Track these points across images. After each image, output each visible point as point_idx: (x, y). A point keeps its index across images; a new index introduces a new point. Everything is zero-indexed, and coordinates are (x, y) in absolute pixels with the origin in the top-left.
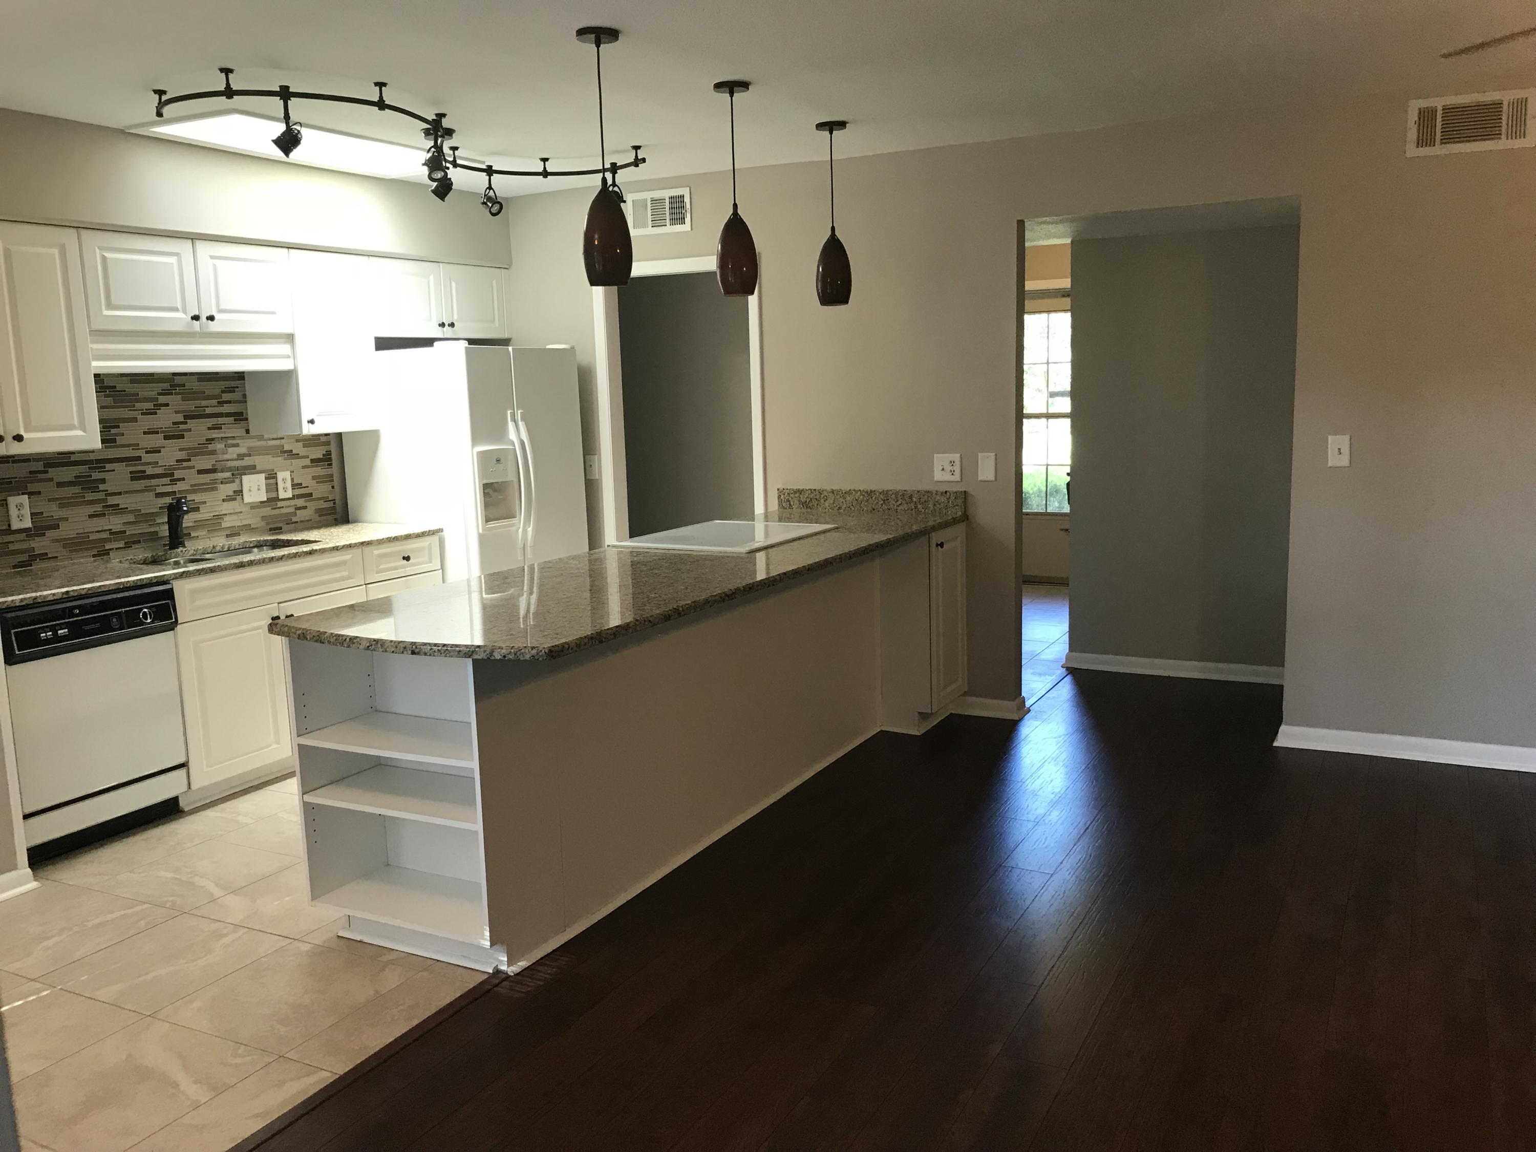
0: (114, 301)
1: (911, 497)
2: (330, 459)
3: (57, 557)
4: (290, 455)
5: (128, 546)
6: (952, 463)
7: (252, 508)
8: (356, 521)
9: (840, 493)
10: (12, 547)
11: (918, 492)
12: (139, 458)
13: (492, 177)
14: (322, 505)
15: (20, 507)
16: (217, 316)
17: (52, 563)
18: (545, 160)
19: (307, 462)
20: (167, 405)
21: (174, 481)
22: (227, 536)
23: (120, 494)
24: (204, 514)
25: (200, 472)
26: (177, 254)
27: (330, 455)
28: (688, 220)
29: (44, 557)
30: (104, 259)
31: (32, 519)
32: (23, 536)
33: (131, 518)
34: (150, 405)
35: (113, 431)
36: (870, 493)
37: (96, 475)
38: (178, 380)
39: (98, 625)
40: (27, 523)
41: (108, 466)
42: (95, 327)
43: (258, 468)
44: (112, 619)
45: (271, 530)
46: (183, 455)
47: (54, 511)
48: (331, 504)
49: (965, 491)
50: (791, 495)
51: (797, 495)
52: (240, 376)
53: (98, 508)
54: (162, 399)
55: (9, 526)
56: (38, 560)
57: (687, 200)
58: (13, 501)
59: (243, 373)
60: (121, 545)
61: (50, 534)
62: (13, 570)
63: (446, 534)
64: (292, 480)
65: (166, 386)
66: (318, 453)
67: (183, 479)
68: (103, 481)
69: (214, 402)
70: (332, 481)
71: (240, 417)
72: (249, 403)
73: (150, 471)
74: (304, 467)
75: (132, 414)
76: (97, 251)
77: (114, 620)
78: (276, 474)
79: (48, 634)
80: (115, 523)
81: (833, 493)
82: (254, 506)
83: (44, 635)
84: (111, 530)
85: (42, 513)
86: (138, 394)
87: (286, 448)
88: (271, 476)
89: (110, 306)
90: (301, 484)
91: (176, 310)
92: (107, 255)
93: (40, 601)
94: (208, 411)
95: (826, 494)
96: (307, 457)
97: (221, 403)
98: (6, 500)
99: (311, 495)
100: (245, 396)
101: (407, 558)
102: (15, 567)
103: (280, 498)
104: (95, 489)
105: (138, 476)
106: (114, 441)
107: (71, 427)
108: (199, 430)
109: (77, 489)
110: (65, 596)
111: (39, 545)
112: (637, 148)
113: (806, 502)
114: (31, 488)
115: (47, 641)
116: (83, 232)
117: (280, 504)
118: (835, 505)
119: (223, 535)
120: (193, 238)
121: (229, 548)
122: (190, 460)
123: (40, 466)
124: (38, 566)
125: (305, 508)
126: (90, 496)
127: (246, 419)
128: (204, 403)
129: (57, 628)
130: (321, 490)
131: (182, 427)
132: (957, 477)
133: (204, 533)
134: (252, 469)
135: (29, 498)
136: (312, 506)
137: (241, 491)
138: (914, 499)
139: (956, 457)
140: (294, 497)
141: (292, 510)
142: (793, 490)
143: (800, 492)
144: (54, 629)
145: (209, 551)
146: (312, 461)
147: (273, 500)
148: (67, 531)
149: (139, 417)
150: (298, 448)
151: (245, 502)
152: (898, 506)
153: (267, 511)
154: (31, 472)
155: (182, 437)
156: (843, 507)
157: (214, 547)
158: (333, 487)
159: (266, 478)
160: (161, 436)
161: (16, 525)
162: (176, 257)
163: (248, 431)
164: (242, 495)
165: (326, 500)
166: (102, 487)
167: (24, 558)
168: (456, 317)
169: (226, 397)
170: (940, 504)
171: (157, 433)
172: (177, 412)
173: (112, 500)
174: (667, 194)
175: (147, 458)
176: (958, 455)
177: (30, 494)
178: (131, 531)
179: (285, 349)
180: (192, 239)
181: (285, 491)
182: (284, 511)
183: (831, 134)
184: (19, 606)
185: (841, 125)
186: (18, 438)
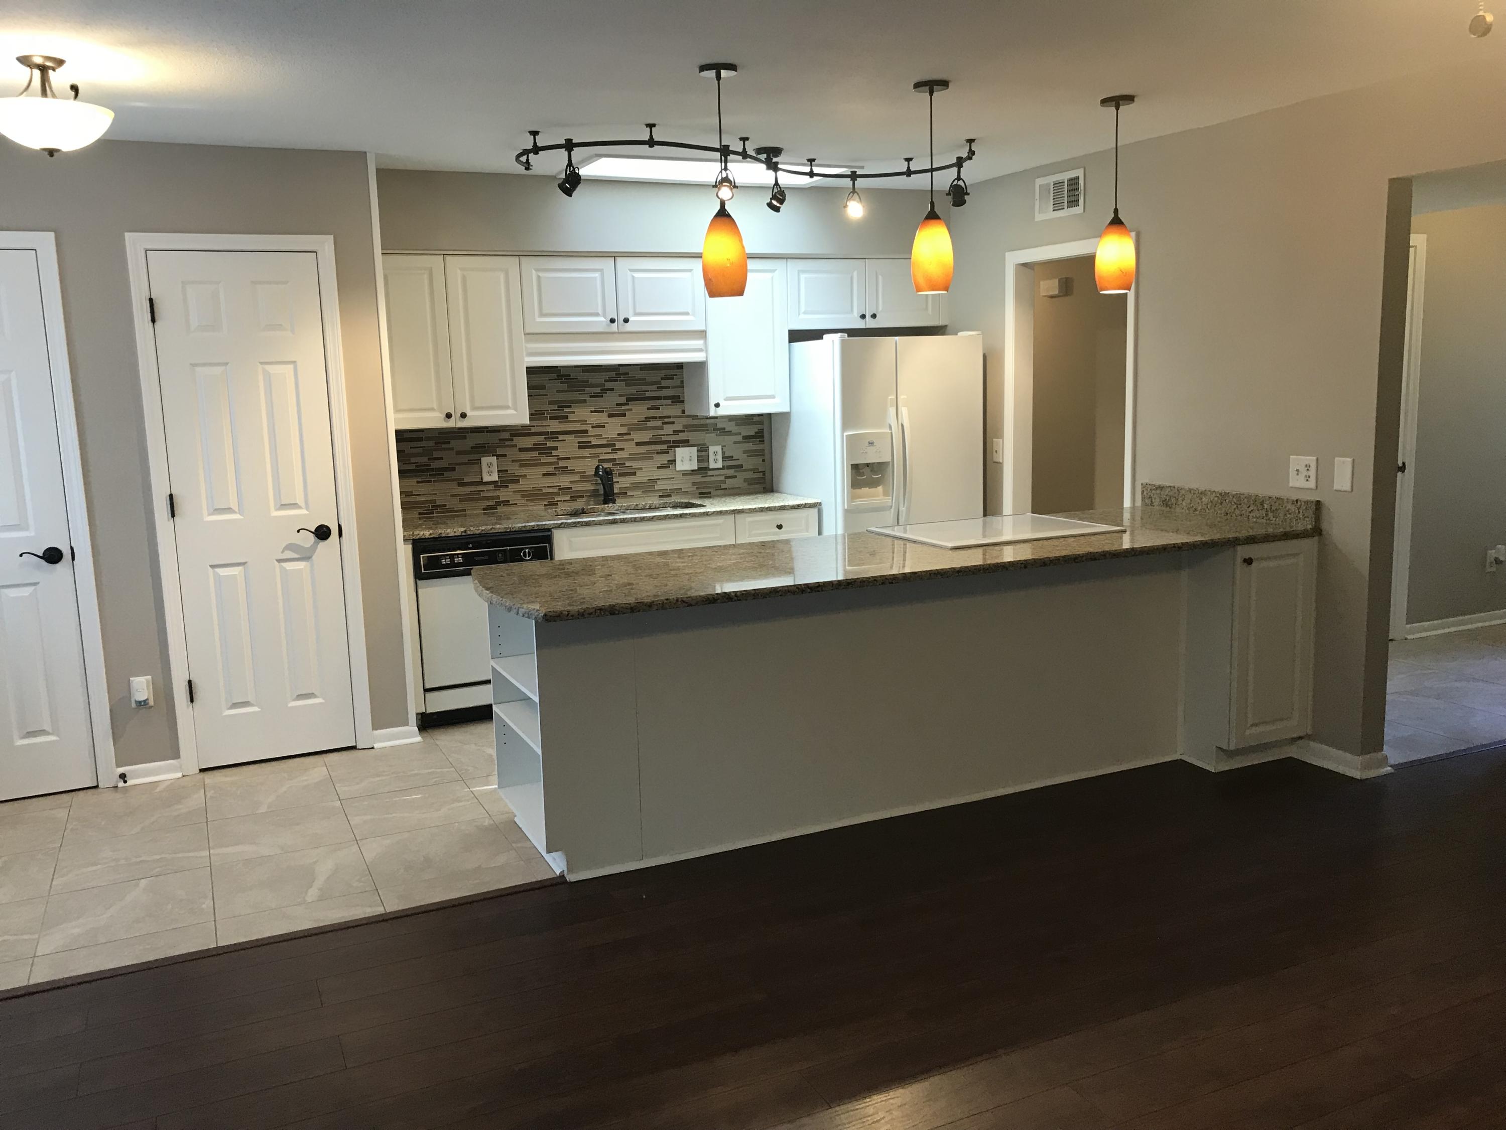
0: (545, 312)
1: (1262, 504)
2: (763, 437)
3: (516, 504)
4: (723, 431)
5: (574, 498)
6: (1308, 467)
7: (683, 475)
8: (777, 492)
9: (1197, 492)
10: (482, 495)
11: (1270, 498)
12: (586, 431)
13: (856, 182)
14: (750, 475)
15: (490, 465)
16: (633, 319)
17: (513, 509)
19: (739, 438)
20: (613, 390)
21: (615, 450)
22: (660, 496)
23: (569, 458)
24: (640, 477)
25: (638, 444)
26: (601, 270)
27: (763, 432)
28: (1081, 201)
29: (506, 503)
30: (539, 277)
31: (498, 474)
32: (491, 487)
33: (577, 478)
34: (598, 390)
35: (566, 410)
36: (1223, 496)
37: (550, 444)
38: (622, 370)
39: (487, 557)
40: (495, 477)
41: (561, 437)
42: (527, 331)
43: (691, 443)
44: (498, 554)
45: (700, 494)
46: (624, 430)
47: (515, 469)
48: (761, 475)
49: (1318, 502)
50: (1153, 491)
51: (1158, 491)
52: (679, 366)
53: (551, 469)
54: (609, 385)
55: (482, 478)
56: (502, 505)
57: (1081, 182)
58: (485, 460)
59: (682, 363)
60: (568, 498)
61: (512, 487)
62: (483, 512)
63: (824, 506)
64: (723, 453)
65: (613, 374)
66: (751, 431)
67: (623, 449)
68: (556, 448)
69: (654, 387)
70: (763, 455)
71: (678, 400)
72: (685, 389)
73: (595, 442)
74: (735, 443)
75: (582, 397)
76: (534, 271)
77: (500, 555)
78: (708, 447)
79: (447, 560)
80: (564, 481)
81: (1190, 492)
82: (685, 474)
83: (444, 560)
84: (560, 486)
85: (507, 471)
86: (588, 381)
87: (719, 426)
88: (703, 451)
89: (542, 315)
90: (732, 457)
91: (597, 315)
92: (541, 274)
93: (444, 535)
94: (648, 394)
95: (1183, 492)
96: (740, 434)
97: (661, 388)
98: (480, 460)
99: (741, 466)
100: (682, 382)
101: (780, 527)
102: (484, 509)
103: (710, 468)
104: (549, 455)
105: (583, 446)
106: (567, 417)
107: (507, 407)
108: (638, 411)
109: (535, 454)
110: (463, 534)
111: (503, 494)
112: (970, 141)
113: (1166, 500)
114: (499, 451)
115: (446, 566)
116: (522, 258)
117: (710, 473)
118: (1191, 505)
119: (657, 496)
120: (614, 256)
121: (650, 506)
122: (630, 434)
123: (506, 435)
124: (500, 509)
125: (735, 477)
126: (545, 459)
127: (683, 402)
128: (644, 388)
129: (455, 556)
130: (749, 463)
131: (623, 407)
132: (1312, 484)
133: (640, 493)
134: (686, 443)
135: (497, 459)
136: (742, 476)
137: (675, 460)
138: (1266, 506)
139: (1311, 460)
140: (724, 468)
141: (722, 478)
142: (1155, 486)
143: (1161, 488)
144: (452, 557)
145: (632, 508)
146: (745, 437)
147: (703, 470)
148: (523, 485)
149: (588, 399)
150: (732, 426)
151: (677, 469)
152: (1250, 512)
153: (698, 478)
154: (500, 440)
155: (624, 415)
156: (1199, 508)
157: (637, 505)
158: (763, 461)
159: (698, 451)
160: (606, 414)
161: (486, 478)
162: (600, 272)
163: (683, 412)
164: (675, 464)
165: (755, 471)
166: (554, 453)
167: (492, 503)
168: (880, 309)
169: (664, 383)
170: (1290, 514)
171: (603, 411)
172: (620, 396)
173: (562, 464)
174: (1065, 176)
175: (592, 432)
176: (1315, 458)
177: (498, 456)
178: (576, 487)
179: (699, 343)
180: (614, 257)
181: (716, 462)
182: (713, 479)
183: (1117, 109)
184: (428, 538)
185: (1130, 99)
186: (463, 416)
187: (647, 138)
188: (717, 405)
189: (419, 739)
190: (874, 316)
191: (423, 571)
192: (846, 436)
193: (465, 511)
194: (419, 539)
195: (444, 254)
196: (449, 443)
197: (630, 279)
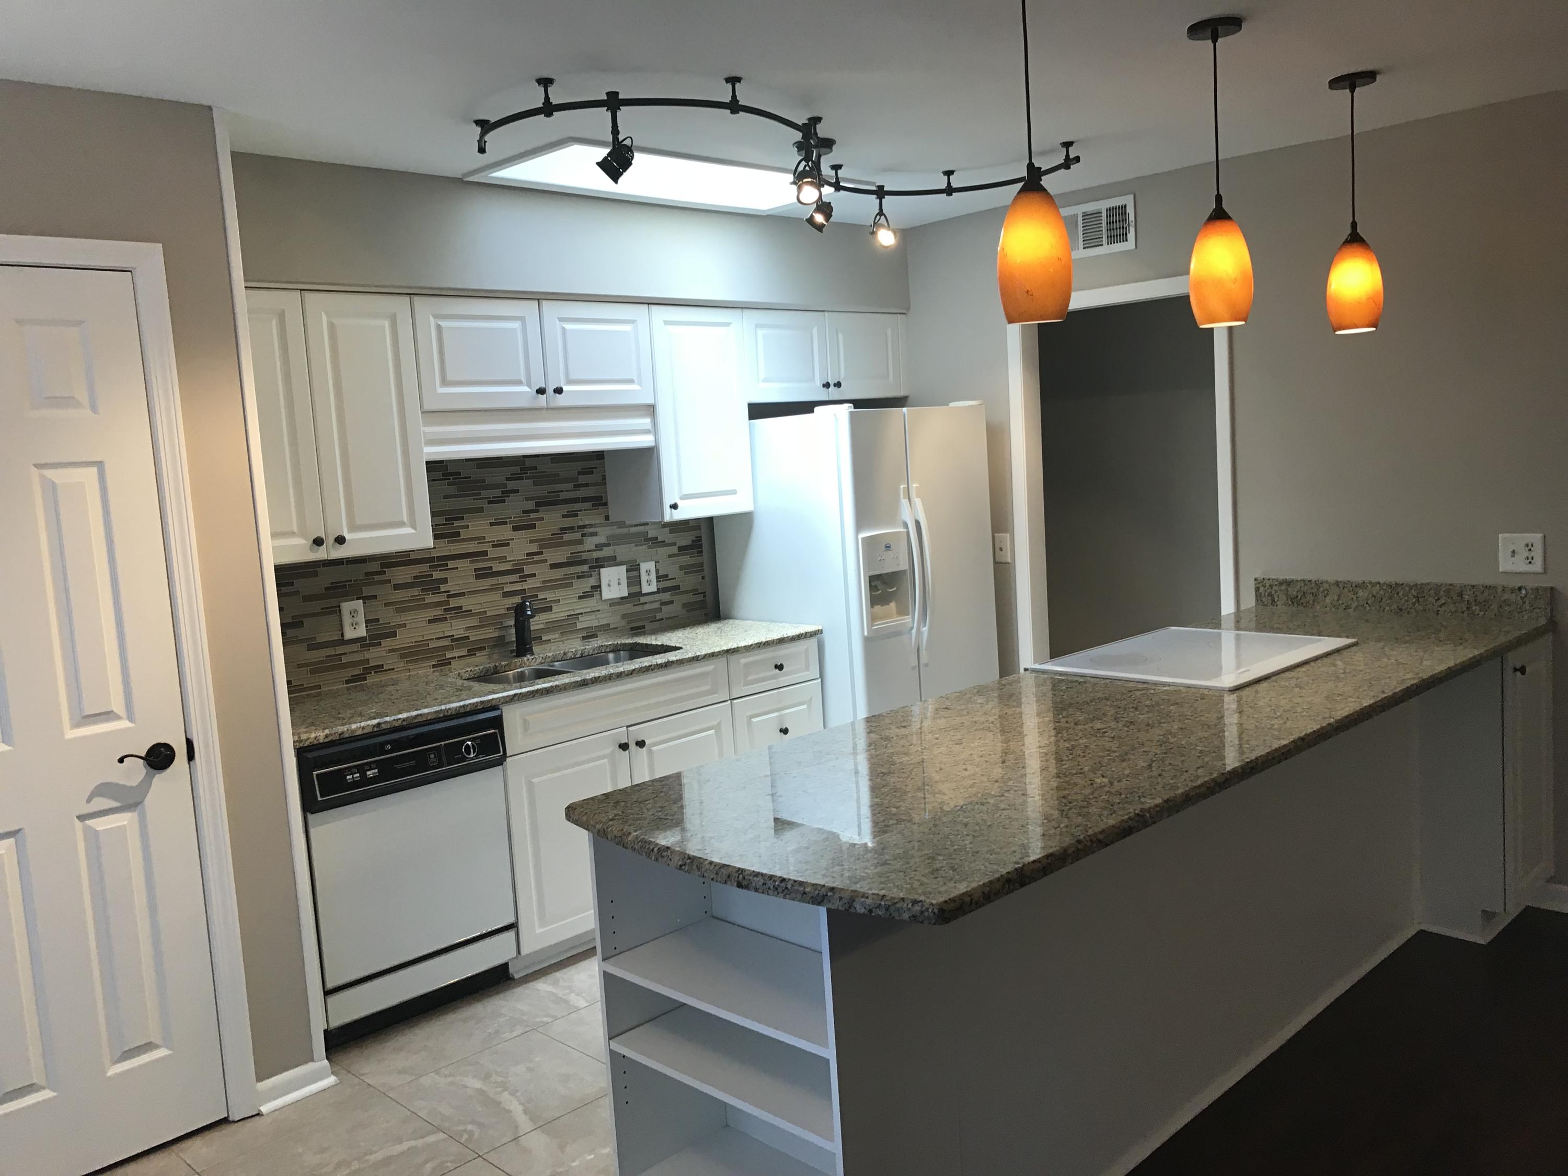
0: (449, 377)
1: (1461, 595)
2: (701, 546)
3: (393, 669)
4: (655, 542)
5: (472, 653)
6: (1529, 547)
7: (611, 605)
8: (728, 617)
9: (1349, 586)
10: (344, 660)
11: (1473, 587)
12: (485, 553)
13: (883, 200)
14: (690, 598)
15: (353, 614)
16: (565, 388)
18: (949, 173)
19: (674, 550)
20: (517, 491)
21: (524, 578)
22: (584, 638)
23: (463, 594)
24: (559, 613)
25: (554, 566)
26: (522, 319)
27: (701, 540)
28: (1131, 236)
29: (379, 669)
30: (439, 328)
31: (367, 627)
32: (356, 646)
33: (474, 622)
34: (497, 492)
35: (456, 524)
36: (1394, 588)
37: (437, 575)
38: (528, 463)
39: (413, 763)
40: (362, 632)
41: (451, 564)
42: (427, 407)
43: (618, 559)
44: (429, 755)
45: (632, 629)
46: (534, 548)
47: (388, 617)
48: (700, 598)
49: (1552, 588)
50: (1275, 588)
51: (1283, 587)
52: (599, 456)
53: (439, 612)
54: (511, 485)
55: (342, 635)
56: (373, 672)
57: (1130, 210)
58: (347, 607)
59: (603, 451)
60: (463, 652)
61: (386, 643)
62: (345, 685)
63: (826, 636)
64: (657, 571)
65: (517, 469)
66: (685, 539)
67: (534, 575)
68: (445, 581)
69: (570, 486)
70: (703, 570)
71: (599, 502)
72: (608, 486)
73: (497, 567)
74: (670, 556)
75: (478, 504)
76: (431, 318)
77: (432, 756)
78: (639, 565)
79: (355, 776)
80: (457, 628)
81: (1338, 586)
82: (613, 603)
83: (351, 777)
84: (453, 636)
85: (378, 620)
86: (485, 480)
87: (651, 535)
88: (633, 569)
89: (445, 382)
90: (667, 576)
91: (519, 383)
92: (443, 324)
93: (347, 736)
94: (563, 496)
95: (1326, 586)
96: (675, 544)
97: (577, 486)
98: (339, 606)
99: (677, 587)
100: (604, 477)
101: (780, 667)
102: (347, 682)
103: (643, 592)
104: (436, 591)
105: (481, 574)
106: (458, 534)
107: (401, 524)
108: (552, 520)
109: (416, 592)
110: (376, 729)
111: (374, 655)
112: (1067, 145)
113: (1297, 597)
114: (366, 591)
115: (355, 784)
116: (416, 298)
117: (643, 600)
118: (1340, 602)
119: (578, 638)
120: (539, 298)
121: (582, 654)
122: (541, 553)
123: (375, 567)
124: (372, 679)
125: (671, 602)
126: (431, 598)
127: (606, 504)
128: (559, 487)
129: (367, 768)
130: (689, 582)
131: (533, 516)
132: (1537, 566)
133: (557, 636)
134: (612, 561)
135: (364, 603)
136: (680, 600)
137: (600, 586)
138: (1466, 597)
139: (1536, 538)
140: (658, 591)
141: (656, 605)
142: (1277, 580)
143: (1288, 583)
144: (362, 770)
145: (560, 658)
146: (680, 548)
147: (635, 596)
148: (404, 639)
149: (486, 506)
150: (664, 535)
151: (603, 599)
152: (1441, 606)
153: (629, 608)
154: (367, 574)
155: (533, 526)
156: (1354, 605)
157: (565, 654)
158: (703, 578)
159: (628, 571)
160: (510, 526)
161: (349, 634)
162: (520, 322)
163: (607, 518)
164: (601, 591)
165: (695, 592)
166: (443, 588)
167: (357, 671)
168: (843, 375)
169: (582, 479)
170: (1509, 605)
171: (505, 523)
172: (527, 499)
173: (454, 603)
174: (1103, 205)
175: (493, 553)
176: (1540, 535)
177: (365, 599)
178: (474, 636)
179: (646, 422)
180: (538, 300)
181: (649, 585)
182: (647, 607)
183: (1352, 91)
184: (324, 743)
185: (1369, 76)
186: (340, 540)
187: (727, 99)
188: (674, 507)
189: (332, 1080)
190: (838, 385)
191: (319, 799)
192: (863, 539)
193: (319, 687)
194: (308, 746)
195: (301, 290)
196: (292, 584)
197: (559, 332)
